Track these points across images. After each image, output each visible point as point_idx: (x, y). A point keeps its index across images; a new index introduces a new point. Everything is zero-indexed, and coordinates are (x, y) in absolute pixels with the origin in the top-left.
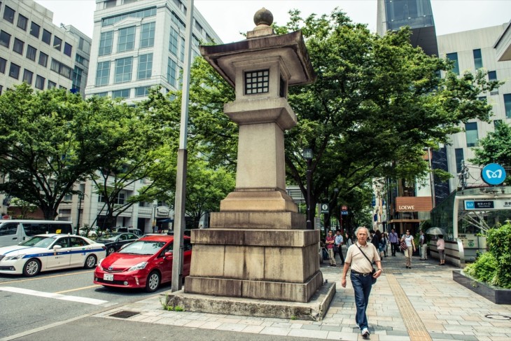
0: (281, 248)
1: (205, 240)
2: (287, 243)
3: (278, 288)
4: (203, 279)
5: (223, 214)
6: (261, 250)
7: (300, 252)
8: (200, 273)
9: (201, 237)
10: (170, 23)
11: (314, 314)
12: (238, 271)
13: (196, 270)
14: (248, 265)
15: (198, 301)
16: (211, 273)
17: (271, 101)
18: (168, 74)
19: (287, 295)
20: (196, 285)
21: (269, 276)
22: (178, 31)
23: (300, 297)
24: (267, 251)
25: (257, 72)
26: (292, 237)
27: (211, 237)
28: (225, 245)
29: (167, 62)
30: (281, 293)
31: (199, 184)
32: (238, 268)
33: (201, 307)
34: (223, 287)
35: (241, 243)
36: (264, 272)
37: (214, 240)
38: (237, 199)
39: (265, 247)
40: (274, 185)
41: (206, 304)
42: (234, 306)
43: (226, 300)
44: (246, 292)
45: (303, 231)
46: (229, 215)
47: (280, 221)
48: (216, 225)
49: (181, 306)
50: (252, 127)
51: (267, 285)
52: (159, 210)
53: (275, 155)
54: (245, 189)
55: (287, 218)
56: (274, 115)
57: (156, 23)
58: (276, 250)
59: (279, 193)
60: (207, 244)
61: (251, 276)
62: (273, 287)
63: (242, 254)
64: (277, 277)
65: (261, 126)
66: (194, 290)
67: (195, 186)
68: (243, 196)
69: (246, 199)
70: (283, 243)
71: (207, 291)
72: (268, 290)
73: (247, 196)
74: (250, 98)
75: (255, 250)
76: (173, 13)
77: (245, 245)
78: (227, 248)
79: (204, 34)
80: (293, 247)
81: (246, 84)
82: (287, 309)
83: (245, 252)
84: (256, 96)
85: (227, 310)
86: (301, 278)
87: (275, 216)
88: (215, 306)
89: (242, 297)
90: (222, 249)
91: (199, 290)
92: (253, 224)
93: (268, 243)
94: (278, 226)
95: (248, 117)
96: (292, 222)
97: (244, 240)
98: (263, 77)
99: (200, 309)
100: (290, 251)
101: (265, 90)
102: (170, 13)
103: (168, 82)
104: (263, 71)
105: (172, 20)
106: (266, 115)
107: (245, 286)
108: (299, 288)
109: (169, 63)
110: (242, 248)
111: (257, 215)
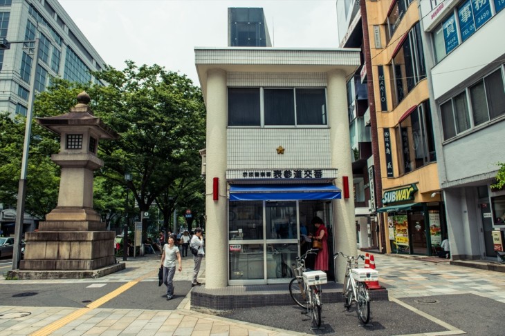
0: (80, 241)
1: (34, 238)
2: (84, 239)
3: (77, 263)
4: (32, 261)
5: (48, 223)
6: (69, 243)
7: (91, 243)
8: (30, 257)
9: (32, 236)
10: (27, 16)
11: (94, 275)
12: (54, 255)
13: (28, 256)
14: (60, 252)
15: (27, 273)
16: (37, 258)
17: (82, 155)
18: (22, 69)
19: (82, 266)
20: (27, 265)
21: (72, 257)
22: (36, 26)
23: (88, 267)
24: (72, 243)
25: (75, 135)
26: (86, 235)
27: (38, 236)
28: (47, 241)
29: (22, 56)
30: (78, 266)
31: (50, 189)
32: (54, 253)
33: (29, 276)
34: (44, 265)
35: (57, 239)
36: (70, 255)
37: (40, 238)
38: (57, 214)
39: (71, 241)
40: (81, 205)
41: (33, 275)
42: (50, 274)
43: (45, 271)
44: (58, 266)
45: (92, 232)
46: (51, 223)
47: (81, 226)
48: (43, 230)
49: (17, 277)
50: (70, 169)
51: (71, 262)
52: (5, 213)
53: (83, 188)
54: (63, 207)
55: (86, 225)
56: (83, 164)
57: (11, 14)
58: (77, 243)
59: (84, 210)
60: (35, 241)
61: (62, 258)
62: (74, 263)
63: (57, 246)
64: (77, 257)
65: (75, 169)
66: (26, 268)
67: (46, 190)
68: (61, 212)
69: (63, 214)
70: (81, 239)
71: (34, 268)
72: (71, 265)
73: (64, 212)
74: (69, 151)
75: (65, 243)
76: (31, 5)
77: (59, 241)
78: (48, 243)
79: (66, 29)
80: (87, 241)
81: (68, 142)
82: (79, 273)
83: (59, 245)
84: (73, 151)
85: (45, 277)
86: (90, 258)
87: (79, 223)
88: (38, 275)
89: (55, 270)
90: (45, 244)
91: (29, 268)
92: (65, 228)
93: (72, 239)
94: (80, 229)
95: (67, 163)
96: (89, 227)
97: (58, 237)
98: (79, 138)
99: (29, 277)
100: (85, 243)
101: (80, 147)
102: (28, 6)
103: (21, 78)
104: (79, 135)
105: (30, 13)
106: (78, 163)
107: (58, 263)
108: (88, 262)
109: (24, 58)
110: (57, 242)
111: (68, 223)
